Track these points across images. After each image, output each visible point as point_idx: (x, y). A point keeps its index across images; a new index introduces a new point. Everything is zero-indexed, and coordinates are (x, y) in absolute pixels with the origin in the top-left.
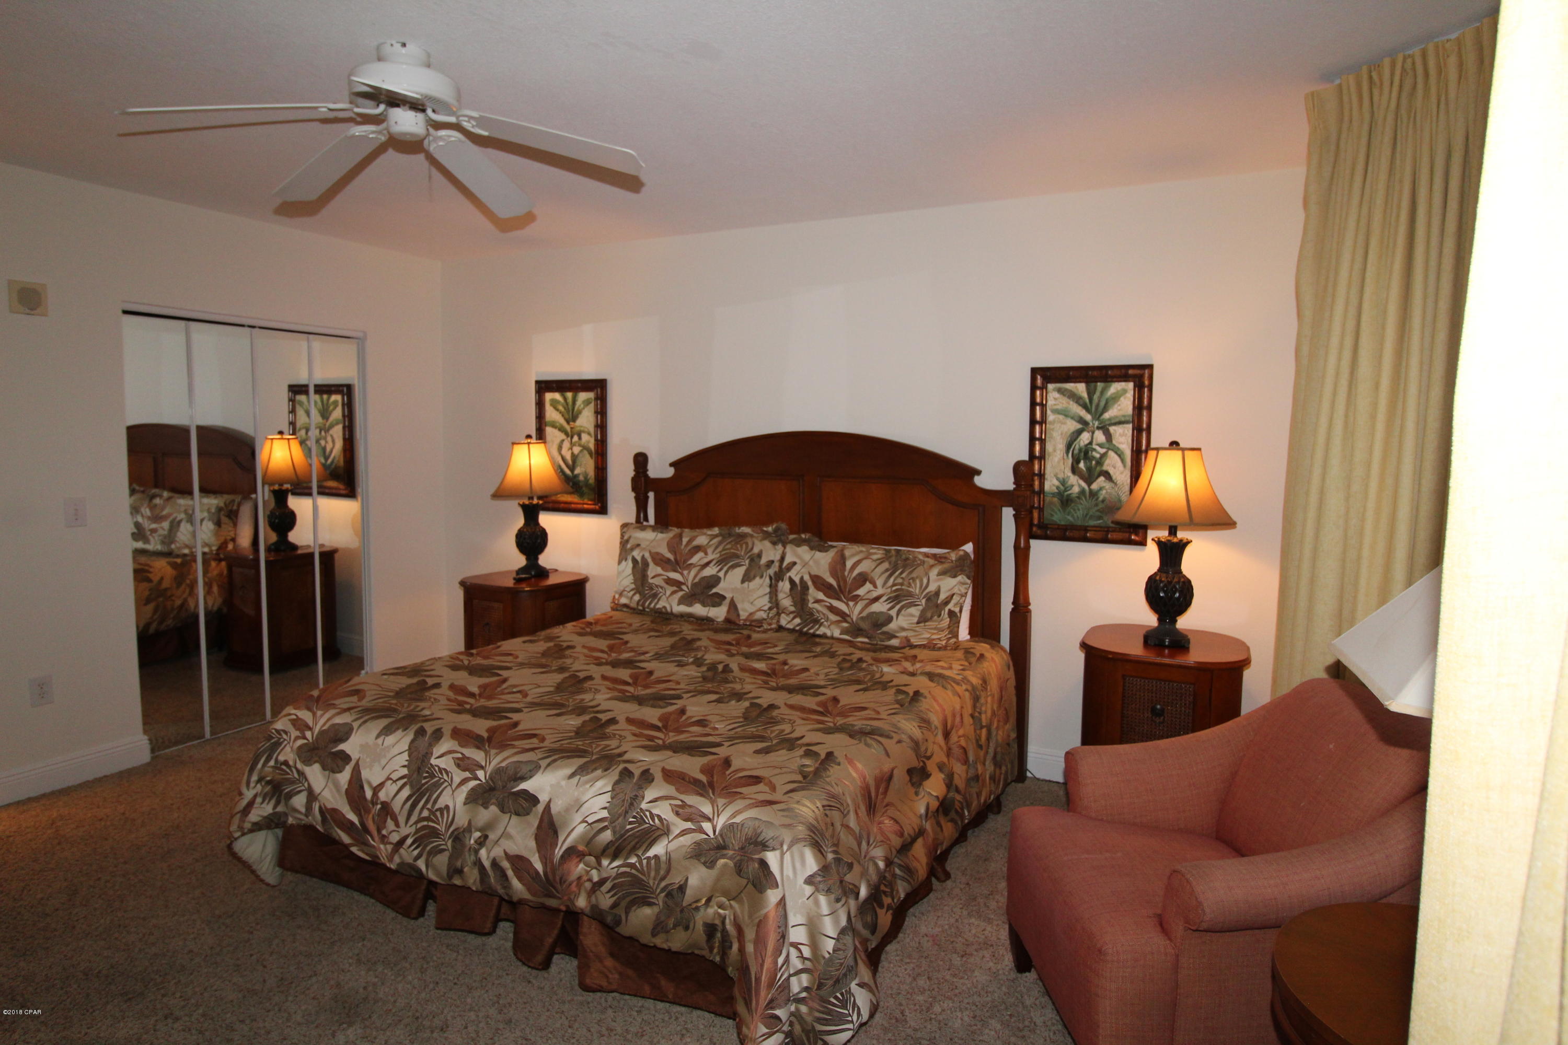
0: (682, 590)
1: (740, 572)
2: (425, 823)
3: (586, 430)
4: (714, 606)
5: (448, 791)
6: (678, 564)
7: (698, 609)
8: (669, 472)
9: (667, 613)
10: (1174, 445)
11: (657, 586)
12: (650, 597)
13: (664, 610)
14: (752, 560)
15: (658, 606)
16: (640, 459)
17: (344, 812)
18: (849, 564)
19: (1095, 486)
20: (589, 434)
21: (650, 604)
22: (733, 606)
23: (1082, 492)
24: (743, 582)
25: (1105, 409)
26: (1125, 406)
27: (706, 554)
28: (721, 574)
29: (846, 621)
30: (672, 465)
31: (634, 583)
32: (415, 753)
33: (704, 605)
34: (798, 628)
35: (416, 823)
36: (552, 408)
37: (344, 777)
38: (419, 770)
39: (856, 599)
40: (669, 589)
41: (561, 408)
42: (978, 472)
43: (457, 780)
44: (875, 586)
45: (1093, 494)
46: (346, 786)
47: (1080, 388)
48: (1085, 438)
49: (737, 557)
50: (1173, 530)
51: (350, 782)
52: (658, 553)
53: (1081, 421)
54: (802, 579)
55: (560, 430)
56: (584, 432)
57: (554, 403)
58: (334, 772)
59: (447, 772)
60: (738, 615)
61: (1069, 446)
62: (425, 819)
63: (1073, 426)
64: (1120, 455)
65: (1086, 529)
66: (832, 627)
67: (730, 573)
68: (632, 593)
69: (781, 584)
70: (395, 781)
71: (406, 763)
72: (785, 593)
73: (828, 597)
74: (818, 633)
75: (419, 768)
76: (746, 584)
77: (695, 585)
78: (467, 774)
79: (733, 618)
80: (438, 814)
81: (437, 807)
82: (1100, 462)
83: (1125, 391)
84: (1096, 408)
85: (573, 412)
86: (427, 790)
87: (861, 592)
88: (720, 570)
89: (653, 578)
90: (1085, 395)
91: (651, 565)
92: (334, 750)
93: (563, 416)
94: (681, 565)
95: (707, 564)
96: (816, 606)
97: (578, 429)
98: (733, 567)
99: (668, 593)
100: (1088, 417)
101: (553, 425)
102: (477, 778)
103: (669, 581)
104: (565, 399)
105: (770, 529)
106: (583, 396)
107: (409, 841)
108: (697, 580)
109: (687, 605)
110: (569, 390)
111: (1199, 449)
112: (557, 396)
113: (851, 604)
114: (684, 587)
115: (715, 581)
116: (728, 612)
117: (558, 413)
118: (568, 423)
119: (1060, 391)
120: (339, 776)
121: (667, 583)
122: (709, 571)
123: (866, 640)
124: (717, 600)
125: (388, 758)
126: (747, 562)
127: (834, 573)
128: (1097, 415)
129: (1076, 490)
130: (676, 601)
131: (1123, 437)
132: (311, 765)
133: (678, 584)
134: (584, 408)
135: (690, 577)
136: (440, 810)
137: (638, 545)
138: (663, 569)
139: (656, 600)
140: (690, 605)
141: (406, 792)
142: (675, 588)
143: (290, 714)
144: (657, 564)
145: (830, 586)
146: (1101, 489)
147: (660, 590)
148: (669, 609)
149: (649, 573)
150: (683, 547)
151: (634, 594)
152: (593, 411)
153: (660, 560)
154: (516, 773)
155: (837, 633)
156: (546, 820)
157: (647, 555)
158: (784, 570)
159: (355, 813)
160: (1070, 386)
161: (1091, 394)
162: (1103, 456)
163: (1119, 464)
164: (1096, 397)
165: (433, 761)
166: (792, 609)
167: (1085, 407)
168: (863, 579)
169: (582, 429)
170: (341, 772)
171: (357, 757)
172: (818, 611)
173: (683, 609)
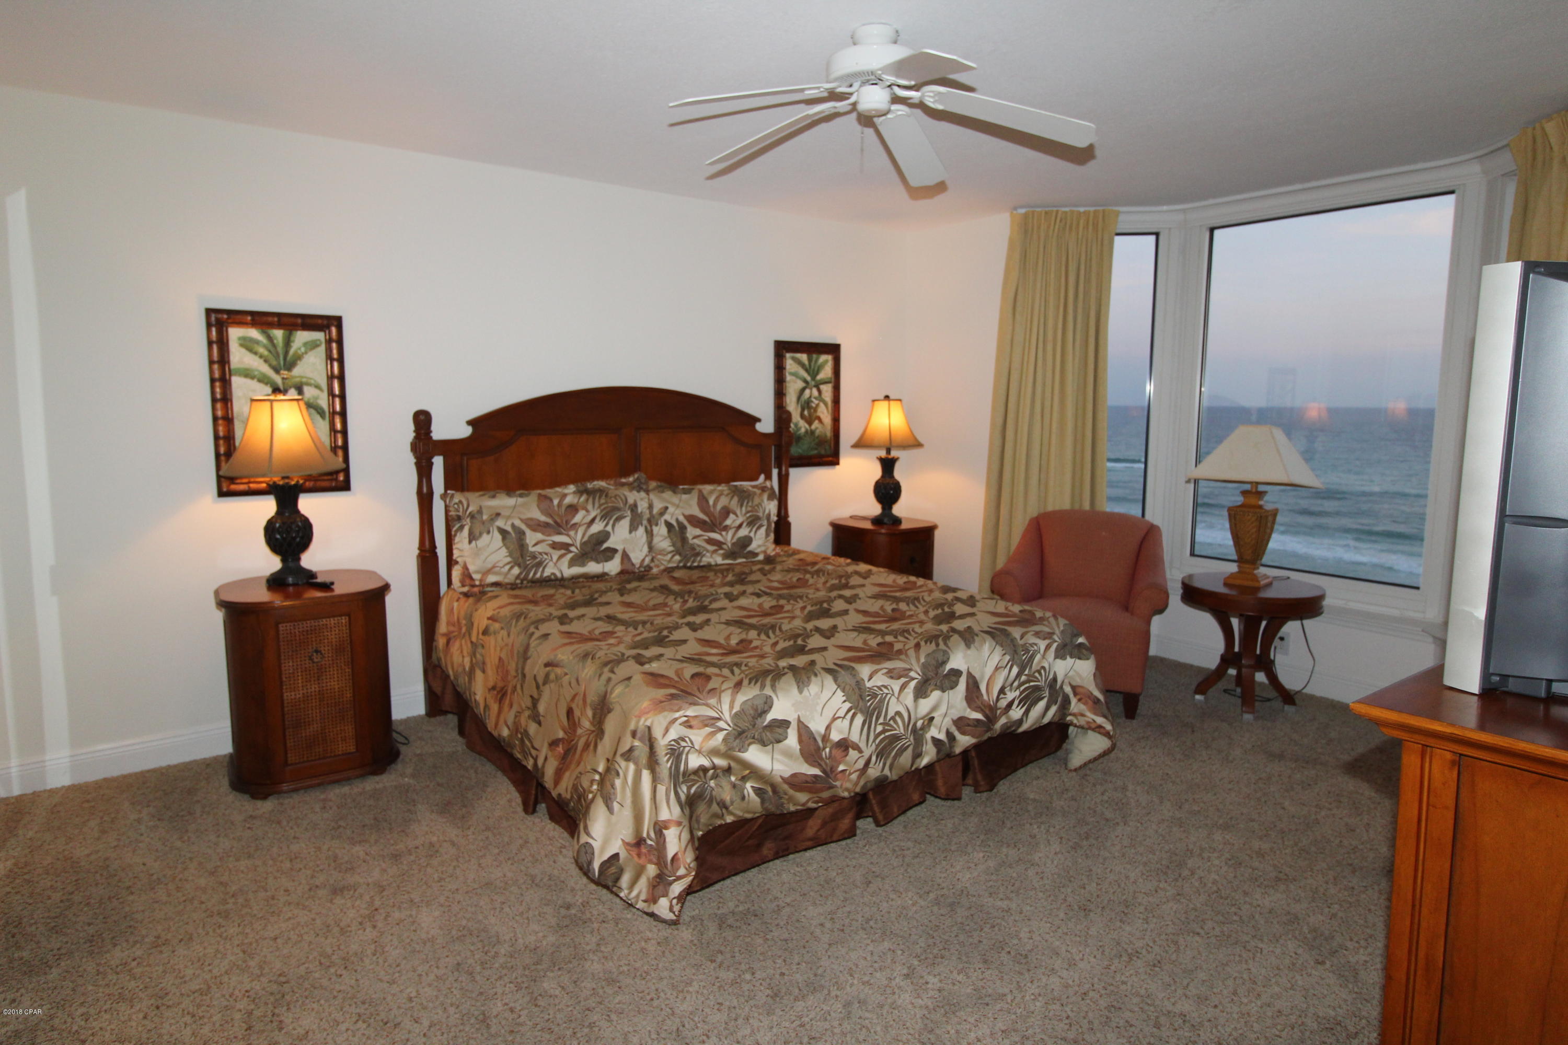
0: (571, 552)
1: (625, 523)
2: (882, 736)
3: (313, 382)
4: (606, 561)
5: (893, 700)
6: (559, 526)
7: (593, 568)
8: (466, 431)
9: (556, 579)
10: (887, 398)
11: (540, 553)
12: (533, 567)
13: (553, 577)
14: (632, 511)
15: (546, 574)
16: (422, 417)
17: (803, 771)
18: (711, 502)
19: (813, 427)
20: (318, 387)
21: (535, 574)
22: (625, 556)
23: (807, 432)
24: (630, 532)
25: (817, 373)
26: (827, 372)
27: (587, 511)
28: (609, 528)
29: (722, 549)
30: (470, 423)
31: (510, 555)
32: (847, 687)
33: (598, 562)
34: (681, 564)
35: (874, 741)
36: (243, 350)
37: (792, 740)
38: (861, 697)
39: (726, 528)
40: (556, 554)
41: (261, 350)
42: (759, 420)
43: (896, 689)
44: (737, 516)
45: (813, 432)
46: (799, 747)
47: (804, 357)
48: (807, 392)
49: (618, 509)
50: (888, 451)
51: (800, 741)
52: (531, 519)
53: (806, 381)
54: (677, 520)
55: (260, 381)
56: (308, 384)
57: (248, 345)
58: (779, 741)
59: (886, 687)
60: (633, 565)
61: (799, 398)
62: (880, 734)
63: (801, 384)
64: (826, 404)
65: (810, 457)
66: (714, 556)
67: (617, 526)
68: (508, 567)
69: (655, 529)
70: (844, 718)
71: (844, 698)
72: (661, 536)
73: (705, 531)
74: (702, 564)
75: (861, 696)
76: (633, 533)
77: (584, 544)
78: (903, 680)
79: (628, 567)
80: (892, 722)
81: (889, 717)
82: (815, 410)
83: (826, 361)
84: (813, 371)
85: (285, 359)
86: (874, 709)
87: (728, 522)
88: (607, 525)
89: (536, 544)
90: (806, 362)
91: (528, 533)
92: (765, 724)
93: (266, 361)
94: (564, 526)
95: (593, 520)
96: (696, 541)
97: (298, 380)
98: (619, 519)
99: (555, 558)
100: (809, 378)
101: (247, 374)
102: (913, 679)
103: (555, 546)
104: (270, 338)
105: (631, 479)
106: (302, 337)
107: (874, 758)
108: (586, 538)
109: (580, 566)
110: (279, 325)
111: (900, 400)
112: (254, 333)
113: (724, 533)
114: (573, 549)
115: (604, 536)
116: (622, 562)
117: (256, 358)
118: (277, 371)
119: (793, 359)
120: (786, 742)
121: (554, 548)
122: (597, 528)
123: (744, 560)
124: (609, 554)
125: (821, 706)
126: (629, 513)
127: (703, 510)
128: (814, 377)
129: (803, 430)
130: (566, 564)
131: (827, 390)
132: (747, 750)
133: (566, 547)
134: (306, 353)
135: (578, 537)
136: (893, 718)
137: (498, 515)
138: (543, 534)
139: (541, 569)
140: (583, 565)
141: (859, 719)
142: (563, 552)
143: (676, 719)
144: (534, 530)
145: (704, 522)
146: (817, 428)
147: (545, 556)
148: (559, 575)
149: (528, 541)
150: (556, 508)
151: (512, 568)
152: (324, 356)
153: (536, 526)
154: (938, 661)
155: (719, 560)
156: (971, 681)
157: (518, 523)
158: (657, 517)
159: (814, 766)
160: (798, 355)
161: (810, 360)
162: (817, 405)
163: (825, 411)
164: (813, 364)
165: (869, 685)
166: (671, 549)
167: (806, 370)
168: (726, 512)
169: (304, 380)
170: (786, 738)
171: (796, 717)
172: (699, 546)
173: (577, 570)
